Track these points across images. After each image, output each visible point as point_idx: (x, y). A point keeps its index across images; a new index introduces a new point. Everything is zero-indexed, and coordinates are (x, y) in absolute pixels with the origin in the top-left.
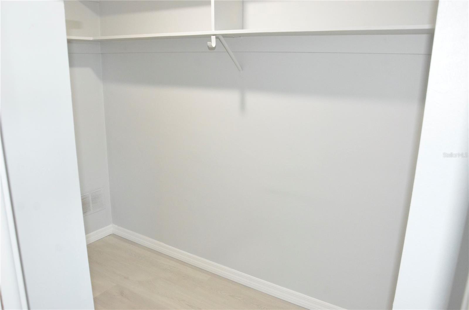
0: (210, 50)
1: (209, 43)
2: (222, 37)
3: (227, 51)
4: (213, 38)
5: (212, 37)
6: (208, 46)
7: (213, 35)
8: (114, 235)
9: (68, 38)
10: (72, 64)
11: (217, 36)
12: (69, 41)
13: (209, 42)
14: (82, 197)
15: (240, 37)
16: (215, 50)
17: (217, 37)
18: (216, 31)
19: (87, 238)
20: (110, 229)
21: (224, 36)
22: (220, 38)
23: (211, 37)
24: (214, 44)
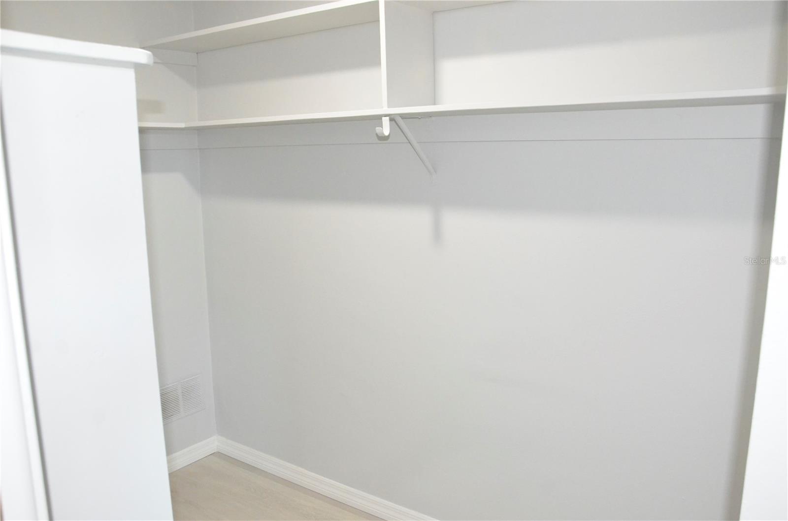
0: (380, 140)
1: (378, 129)
2: (400, 118)
3: (408, 140)
4: (386, 121)
5: (384, 118)
6: (377, 134)
7: (386, 116)
8: (218, 455)
9: (140, 126)
10: (145, 167)
11: (392, 117)
12: (142, 131)
13: (378, 127)
14: (161, 390)
15: (431, 117)
16: (389, 141)
17: (392, 119)
18: (391, 109)
19: (169, 462)
20: (213, 444)
21: (404, 116)
22: (396, 120)
23: (381, 119)
24: (386, 132)
